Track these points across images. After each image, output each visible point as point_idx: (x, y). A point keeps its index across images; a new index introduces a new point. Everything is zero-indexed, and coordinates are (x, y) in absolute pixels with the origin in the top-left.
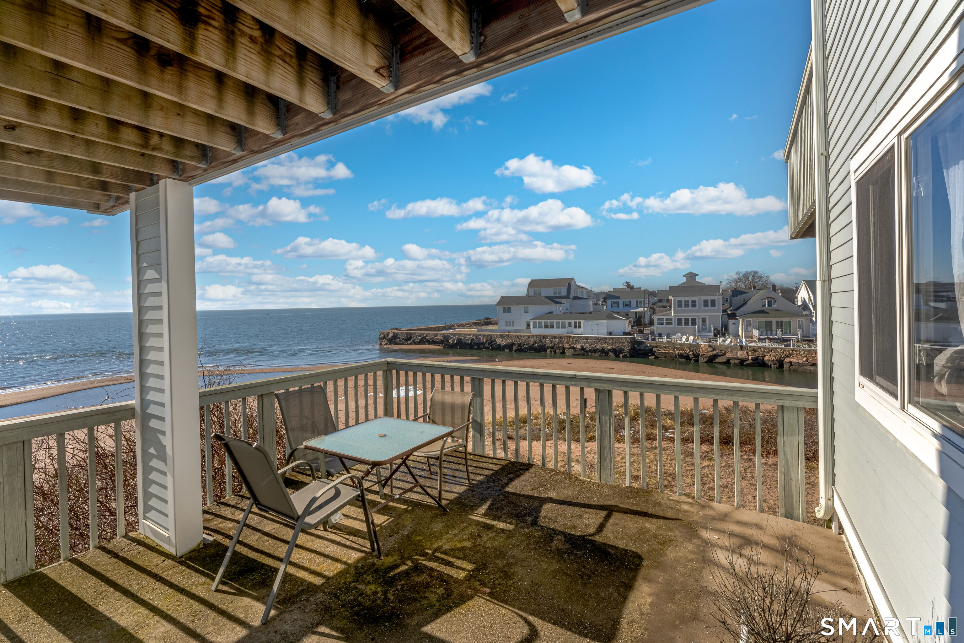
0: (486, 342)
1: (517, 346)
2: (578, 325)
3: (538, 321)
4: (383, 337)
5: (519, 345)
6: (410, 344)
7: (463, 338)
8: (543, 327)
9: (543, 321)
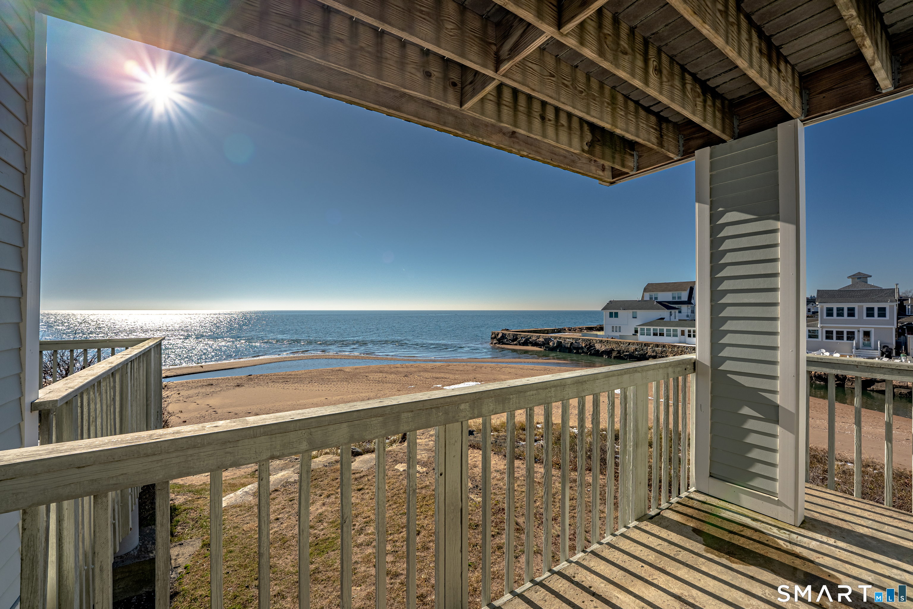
0: (585, 347)
1: (616, 352)
2: (692, 333)
3: (645, 327)
4: (494, 337)
5: (619, 352)
6: (516, 345)
7: (563, 341)
8: (652, 334)
9: (652, 328)
